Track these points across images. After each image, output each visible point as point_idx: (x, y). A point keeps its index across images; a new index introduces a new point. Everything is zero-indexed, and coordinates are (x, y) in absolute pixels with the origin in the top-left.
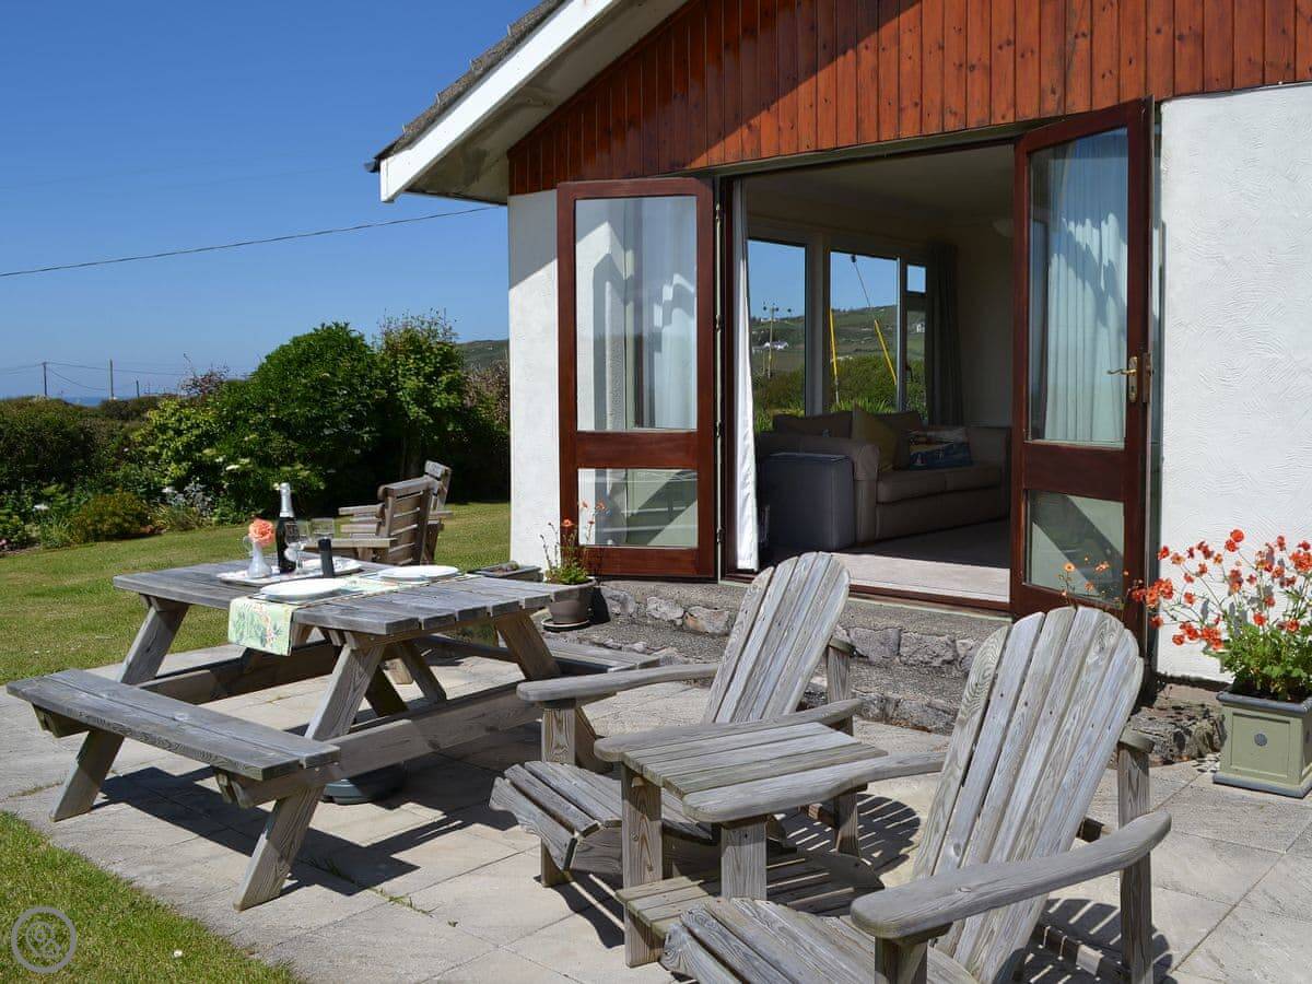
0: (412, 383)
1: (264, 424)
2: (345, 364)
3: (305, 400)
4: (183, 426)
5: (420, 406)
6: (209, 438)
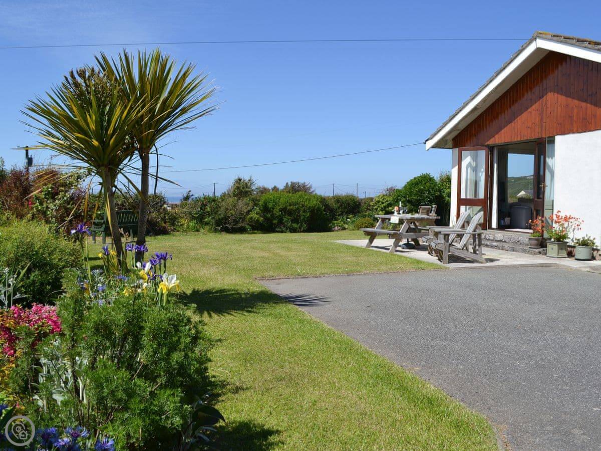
3: (416, 195)
4: (384, 201)
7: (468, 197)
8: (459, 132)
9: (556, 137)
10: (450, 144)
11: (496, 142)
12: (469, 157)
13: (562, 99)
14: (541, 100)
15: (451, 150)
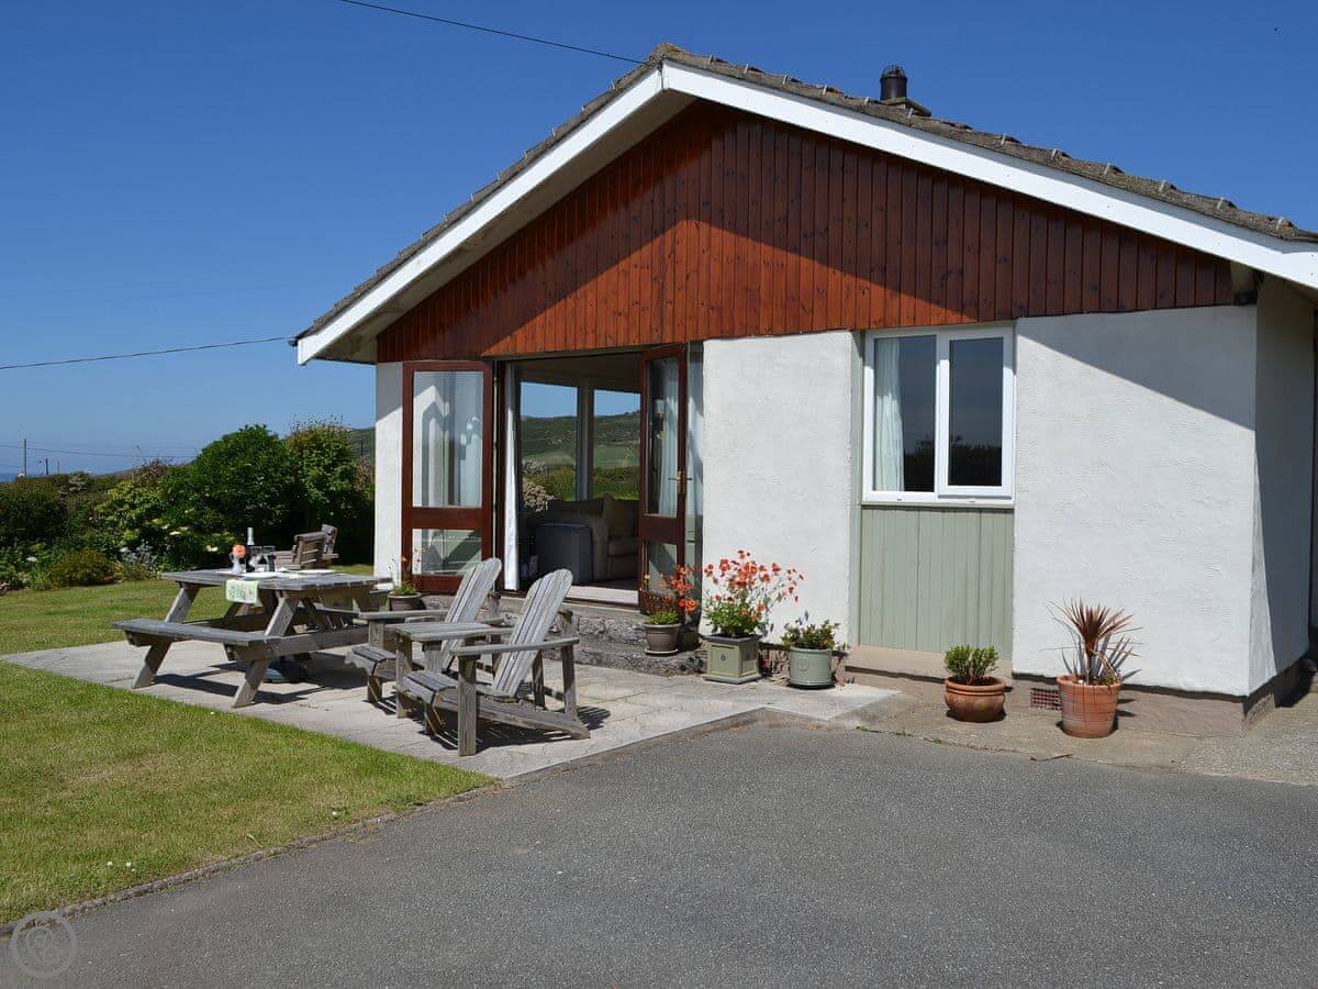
0: (314, 472)
1: (199, 501)
2: (264, 457)
3: (231, 483)
4: (136, 501)
5: (320, 489)
6: (155, 511)
7: (432, 504)
8: (397, 316)
9: (705, 343)
10: (370, 348)
11: (519, 351)
12: (433, 388)
13: (723, 239)
14: (657, 241)
15: (373, 368)
